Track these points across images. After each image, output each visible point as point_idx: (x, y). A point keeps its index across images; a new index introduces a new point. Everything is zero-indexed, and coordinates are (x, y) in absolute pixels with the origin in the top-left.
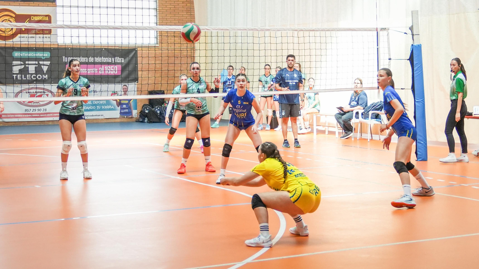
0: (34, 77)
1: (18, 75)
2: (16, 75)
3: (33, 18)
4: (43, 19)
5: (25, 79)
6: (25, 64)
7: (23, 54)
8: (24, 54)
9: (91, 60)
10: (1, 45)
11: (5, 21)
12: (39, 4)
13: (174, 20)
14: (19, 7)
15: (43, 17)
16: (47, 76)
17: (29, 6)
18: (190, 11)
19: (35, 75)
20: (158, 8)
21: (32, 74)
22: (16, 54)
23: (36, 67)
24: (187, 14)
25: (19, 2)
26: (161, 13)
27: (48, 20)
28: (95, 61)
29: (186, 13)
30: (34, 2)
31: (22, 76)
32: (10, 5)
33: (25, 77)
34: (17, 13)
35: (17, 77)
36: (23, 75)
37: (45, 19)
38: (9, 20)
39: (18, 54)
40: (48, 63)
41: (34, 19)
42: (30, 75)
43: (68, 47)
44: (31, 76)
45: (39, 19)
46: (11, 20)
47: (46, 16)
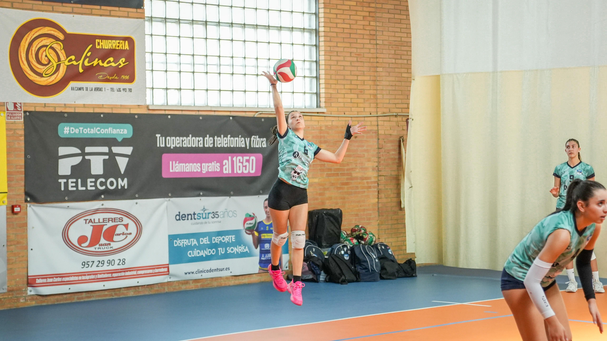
0: (102, 184)
1: (70, 181)
2: (65, 180)
3: (99, 44)
4: (118, 46)
5: (84, 188)
6: (83, 154)
7: (80, 130)
8: (81, 128)
9: (209, 142)
10: (35, 107)
11: (44, 48)
12: (110, 11)
13: (349, 55)
14: (71, 15)
15: (119, 43)
16: (126, 180)
17: (91, 14)
18: (375, 38)
19: (103, 180)
20: (322, 29)
21: (97, 177)
22: (65, 129)
23: (104, 160)
24: (370, 43)
25: (71, 3)
26: (328, 39)
27: (128, 49)
28: (216, 146)
29: (368, 41)
30: (101, 5)
31: (76, 183)
32: (53, 11)
33: (84, 184)
34: (68, 31)
35: (66, 184)
36: (79, 180)
37: (122, 46)
38: (51, 48)
39: (70, 130)
40: (128, 150)
41: (102, 45)
42: (93, 180)
43: (167, 112)
44: (95, 182)
45: (112, 46)
46: (55, 46)
47: (125, 39)
